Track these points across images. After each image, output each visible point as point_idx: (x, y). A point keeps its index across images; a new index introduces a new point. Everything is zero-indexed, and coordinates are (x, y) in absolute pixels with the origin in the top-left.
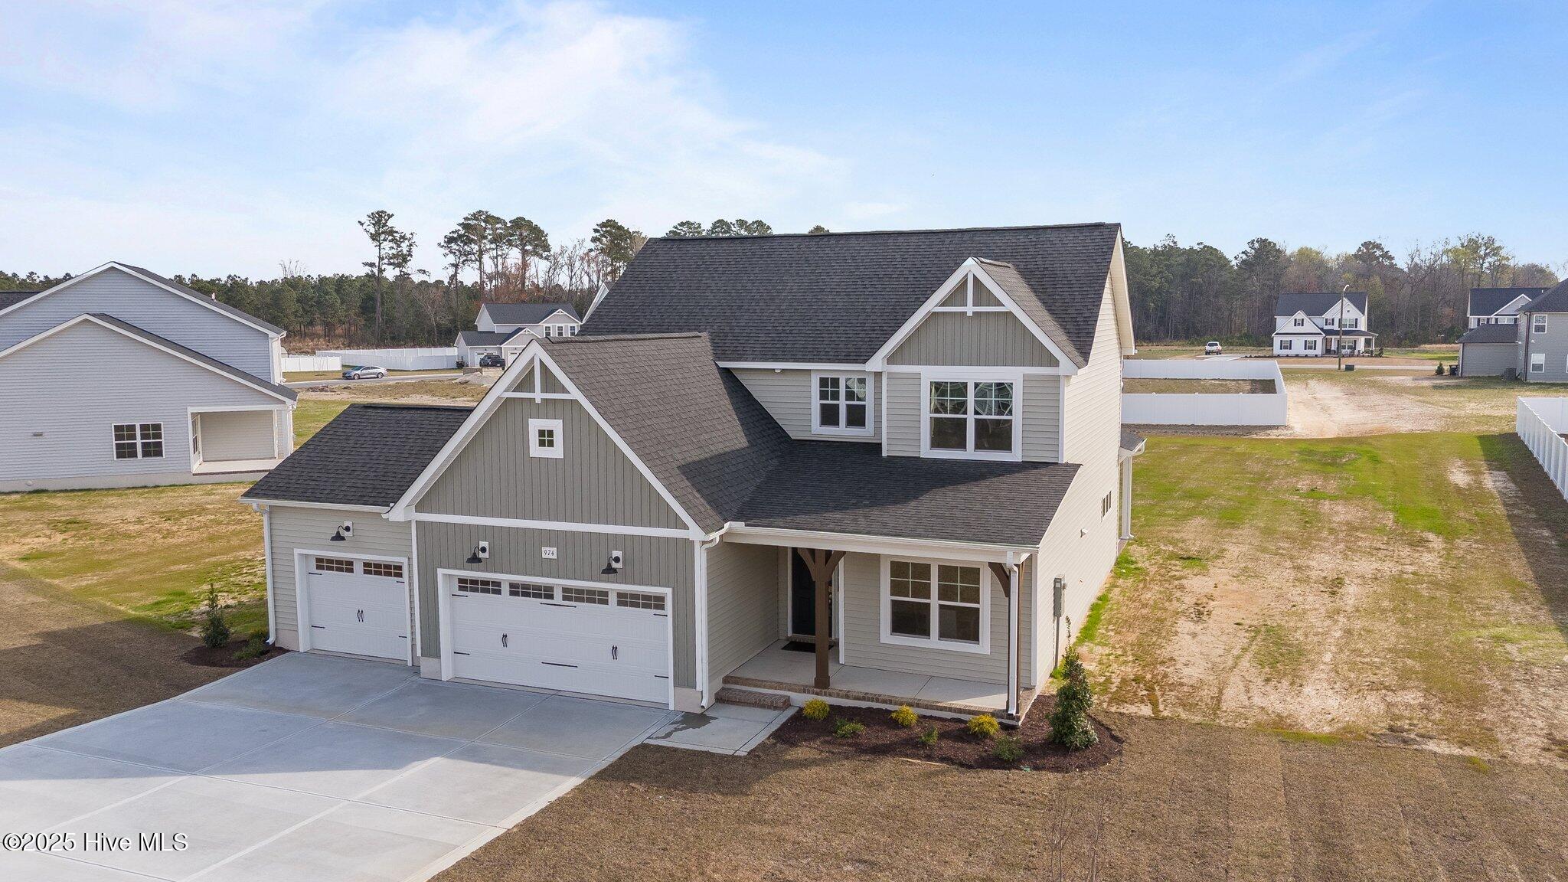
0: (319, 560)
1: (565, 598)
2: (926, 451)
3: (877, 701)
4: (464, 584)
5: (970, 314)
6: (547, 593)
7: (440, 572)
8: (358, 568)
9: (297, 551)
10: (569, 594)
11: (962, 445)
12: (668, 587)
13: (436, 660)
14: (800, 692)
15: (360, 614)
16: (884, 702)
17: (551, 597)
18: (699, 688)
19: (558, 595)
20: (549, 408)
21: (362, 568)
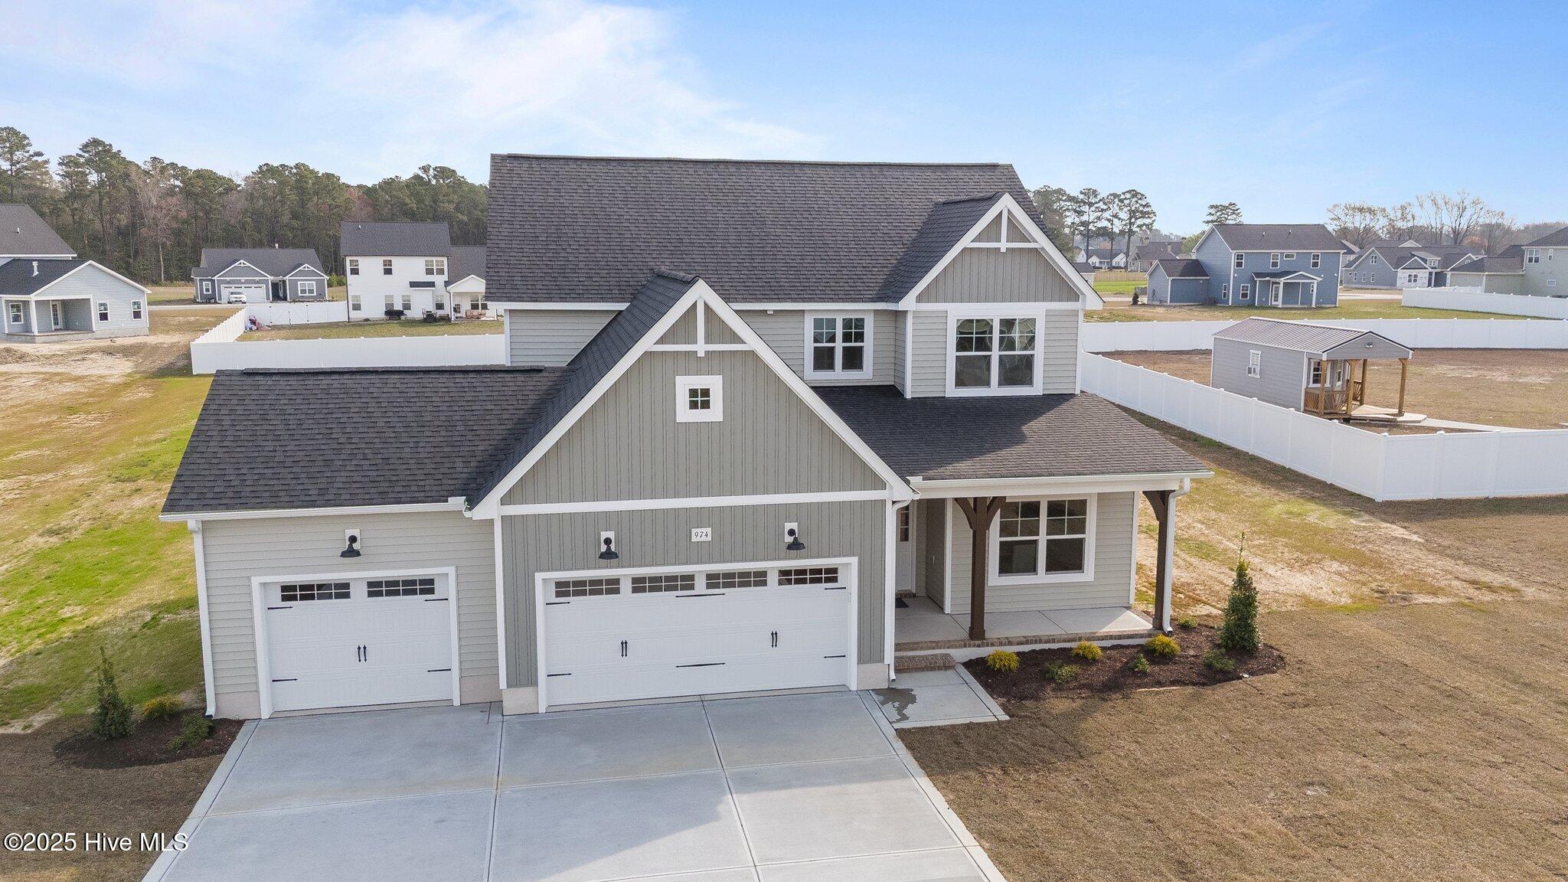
0: (284, 588)
1: (709, 586)
2: (952, 392)
3: (1040, 642)
4: (563, 589)
5: (1003, 250)
6: (686, 582)
7: (539, 577)
8: (359, 591)
9: (256, 581)
10: (713, 580)
11: (987, 383)
12: (854, 555)
13: (529, 689)
14: (960, 647)
15: (362, 652)
16: (1048, 642)
17: (692, 587)
18: (886, 662)
19: (700, 584)
20: (710, 363)
21: (365, 589)
